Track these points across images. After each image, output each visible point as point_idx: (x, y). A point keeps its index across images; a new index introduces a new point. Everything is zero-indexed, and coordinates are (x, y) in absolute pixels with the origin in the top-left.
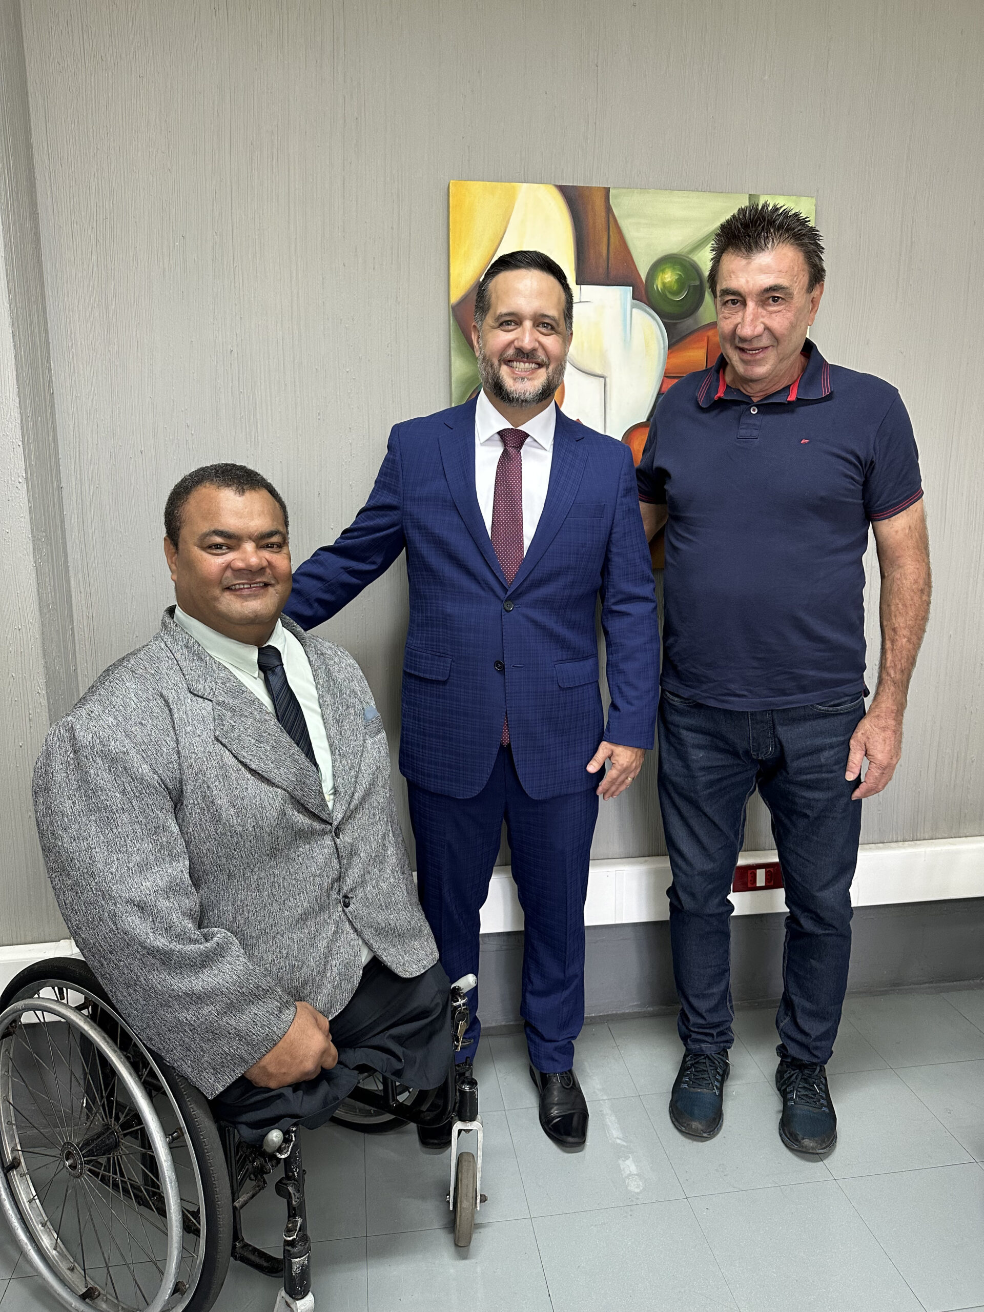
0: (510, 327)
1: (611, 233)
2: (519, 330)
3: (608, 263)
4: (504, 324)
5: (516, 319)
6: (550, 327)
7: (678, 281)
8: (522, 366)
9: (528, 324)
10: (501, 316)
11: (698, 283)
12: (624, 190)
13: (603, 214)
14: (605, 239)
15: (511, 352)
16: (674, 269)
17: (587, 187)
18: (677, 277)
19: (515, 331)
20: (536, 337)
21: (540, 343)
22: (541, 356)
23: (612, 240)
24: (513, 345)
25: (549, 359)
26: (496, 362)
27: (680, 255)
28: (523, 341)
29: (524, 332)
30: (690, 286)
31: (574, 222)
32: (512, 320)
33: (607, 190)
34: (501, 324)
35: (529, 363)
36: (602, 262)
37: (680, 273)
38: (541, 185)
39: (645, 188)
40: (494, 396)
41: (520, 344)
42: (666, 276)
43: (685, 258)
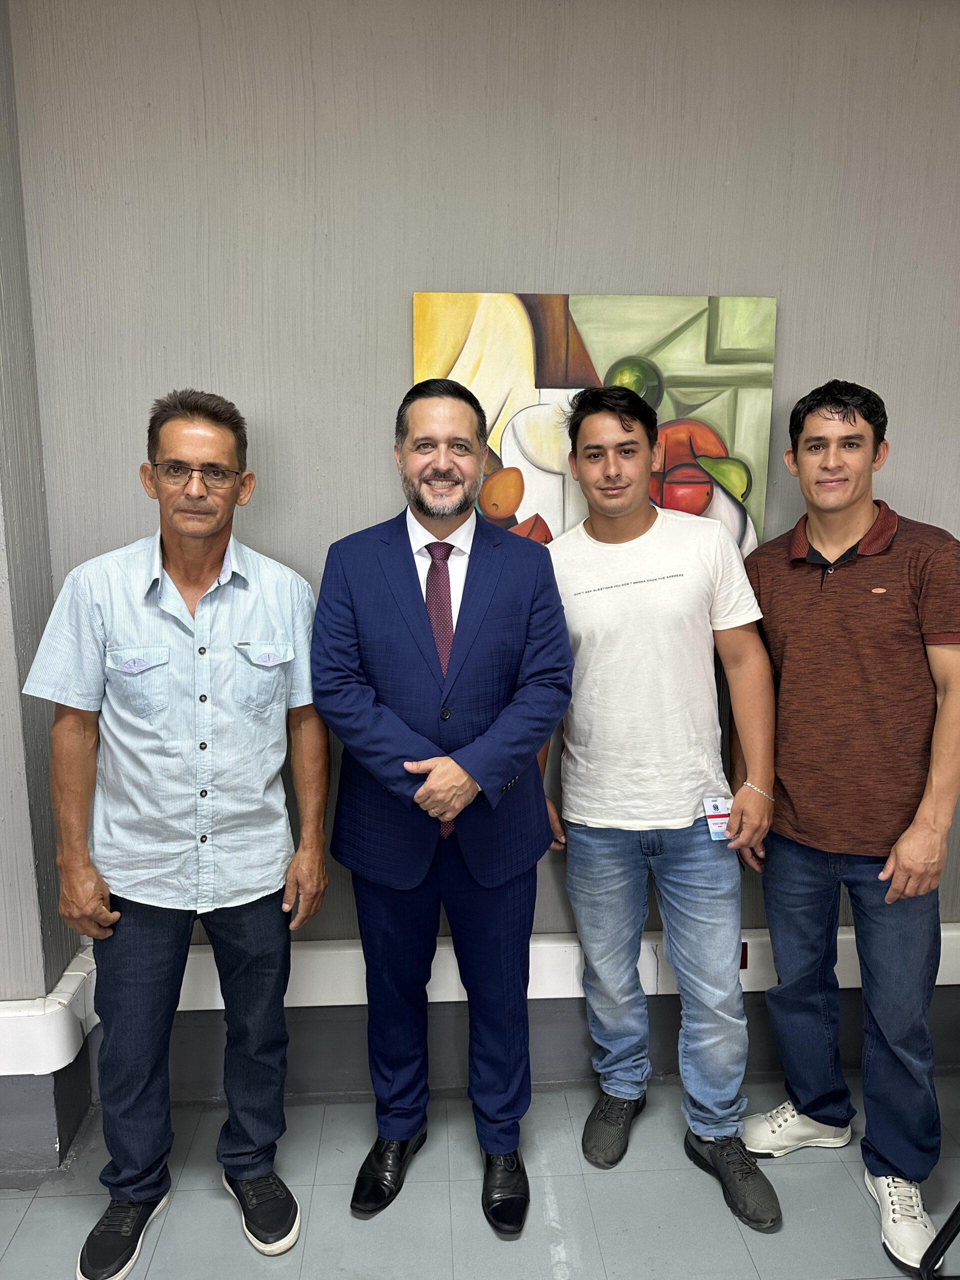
0: (427, 450)
1: (570, 338)
2: (435, 452)
3: (567, 367)
4: (421, 447)
5: (431, 442)
6: (464, 448)
7: (636, 382)
8: (439, 485)
9: (443, 447)
10: (418, 440)
11: (656, 383)
12: (583, 297)
13: (562, 320)
14: (564, 345)
15: (428, 472)
16: (633, 370)
17: (547, 294)
18: (635, 379)
19: (432, 454)
20: (451, 458)
21: (455, 464)
22: (457, 474)
23: (571, 344)
24: (430, 466)
25: (464, 477)
26: (416, 481)
27: (640, 357)
28: (438, 463)
29: (439, 456)
30: (648, 387)
31: (534, 329)
32: (429, 443)
33: (566, 298)
34: (419, 447)
35: (447, 481)
36: (561, 366)
37: (638, 374)
38: (501, 294)
39: (603, 294)
40: (418, 512)
41: (436, 465)
42: (625, 378)
43: (644, 360)
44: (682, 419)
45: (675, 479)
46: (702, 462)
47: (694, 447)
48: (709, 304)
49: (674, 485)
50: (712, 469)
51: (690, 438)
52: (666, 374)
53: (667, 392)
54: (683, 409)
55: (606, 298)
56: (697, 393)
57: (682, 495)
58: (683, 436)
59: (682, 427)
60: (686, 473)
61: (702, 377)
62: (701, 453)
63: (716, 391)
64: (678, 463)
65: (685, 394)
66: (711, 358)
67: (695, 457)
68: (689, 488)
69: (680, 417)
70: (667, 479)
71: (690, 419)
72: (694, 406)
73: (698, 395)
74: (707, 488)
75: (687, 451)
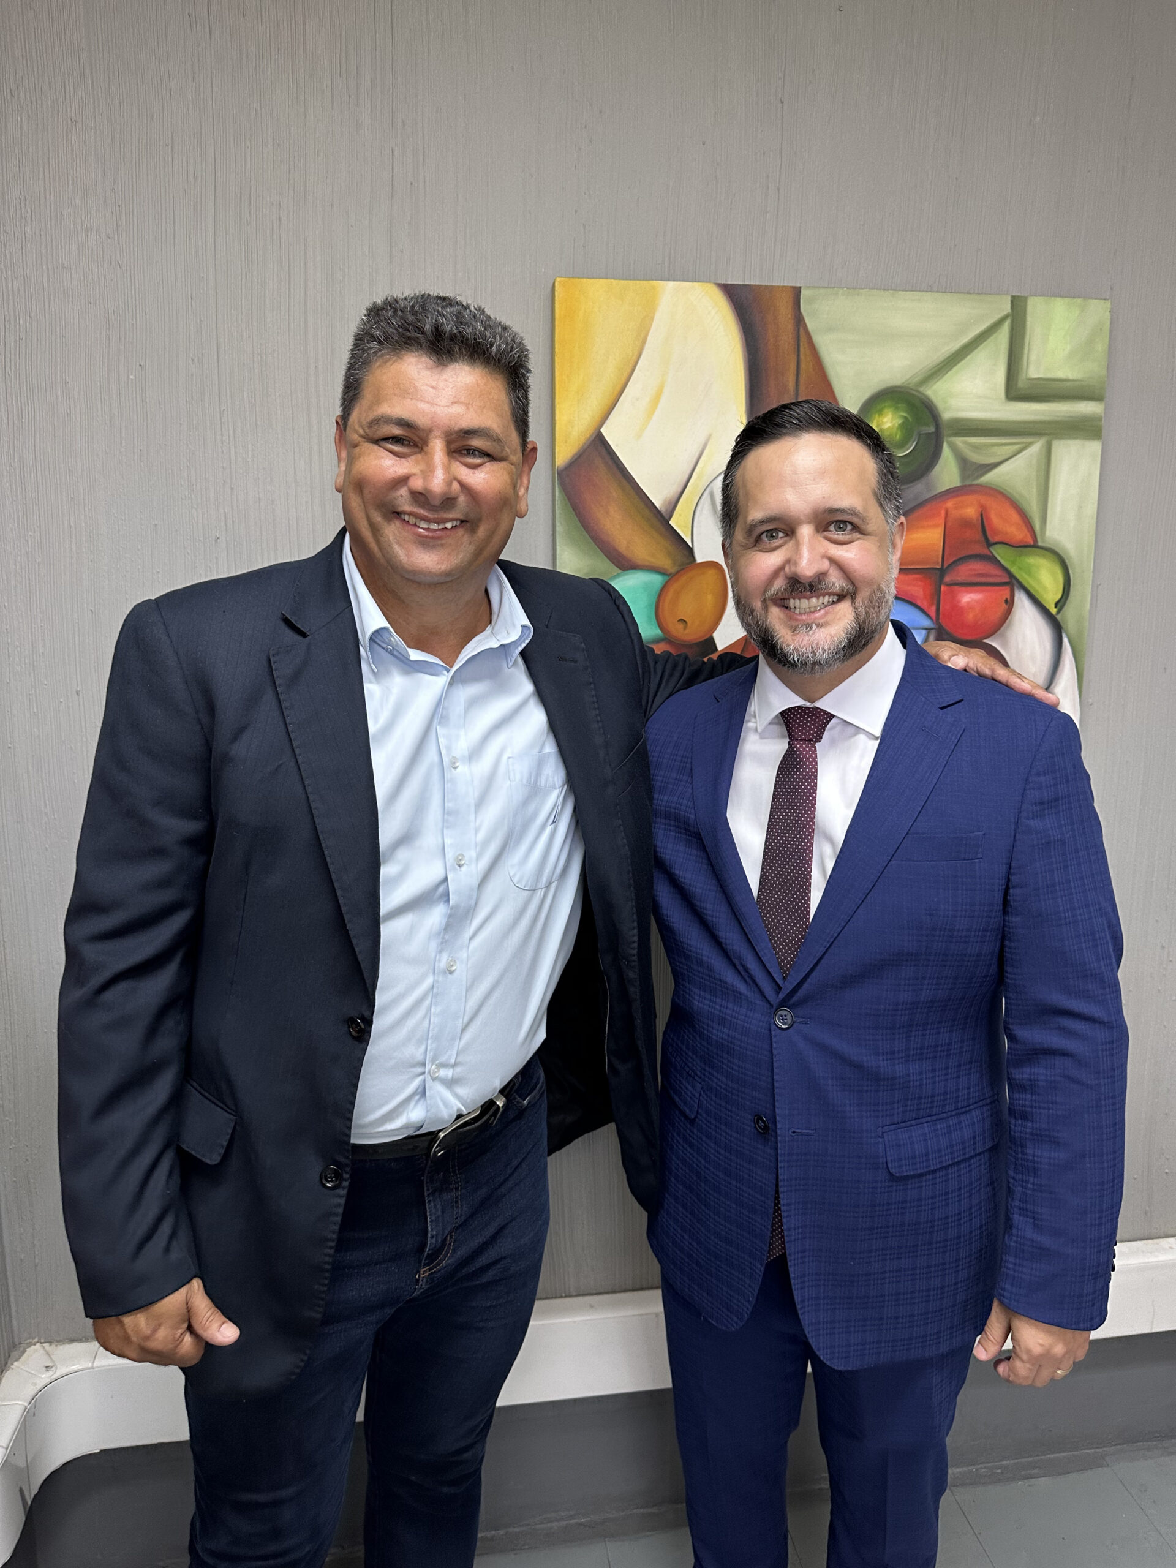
0: (776, 542)
1: (802, 357)
2: (792, 545)
5: (785, 528)
6: (851, 528)
7: (902, 426)
8: (803, 606)
9: (806, 531)
10: (762, 523)
11: (932, 429)
12: (823, 292)
13: (790, 330)
14: (793, 366)
15: (781, 583)
16: (897, 409)
17: (766, 287)
18: (900, 422)
19: (785, 548)
21: (832, 560)
22: (838, 581)
23: (803, 366)
25: (853, 583)
26: (759, 602)
27: (906, 388)
28: (798, 564)
30: (920, 435)
31: (746, 342)
32: (779, 529)
33: (797, 291)
34: (760, 537)
35: (815, 597)
37: (905, 415)
38: (695, 283)
39: (854, 288)
41: (794, 569)
42: (885, 420)
43: (914, 393)
44: (970, 486)
45: (959, 579)
46: (1000, 553)
47: (987, 528)
48: (1012, 307)
49: (956, 587)
50: (1013, 563)
51: (982, 515)
52: (946, 415)
53: (948, 442)
54: (971, 469)
55: (858, 295)
56: (993, 445)
57: (968, 603)
58: (971, 512)
59: (971, 498)
60: (974, 570)
61: (1001, 422)
62: (997, 539)
63: (1022, 443)
64: (963, 554)
65: (976, 448)
66: (1015, 392)
67: (989, 544)
68: (982, 591)
69: (968, 483)
70: (947, 579)
71: (980, 486)
72: (988, 465)
73: (995, 449)
74: (1005, 592)
75: (979, 536)
